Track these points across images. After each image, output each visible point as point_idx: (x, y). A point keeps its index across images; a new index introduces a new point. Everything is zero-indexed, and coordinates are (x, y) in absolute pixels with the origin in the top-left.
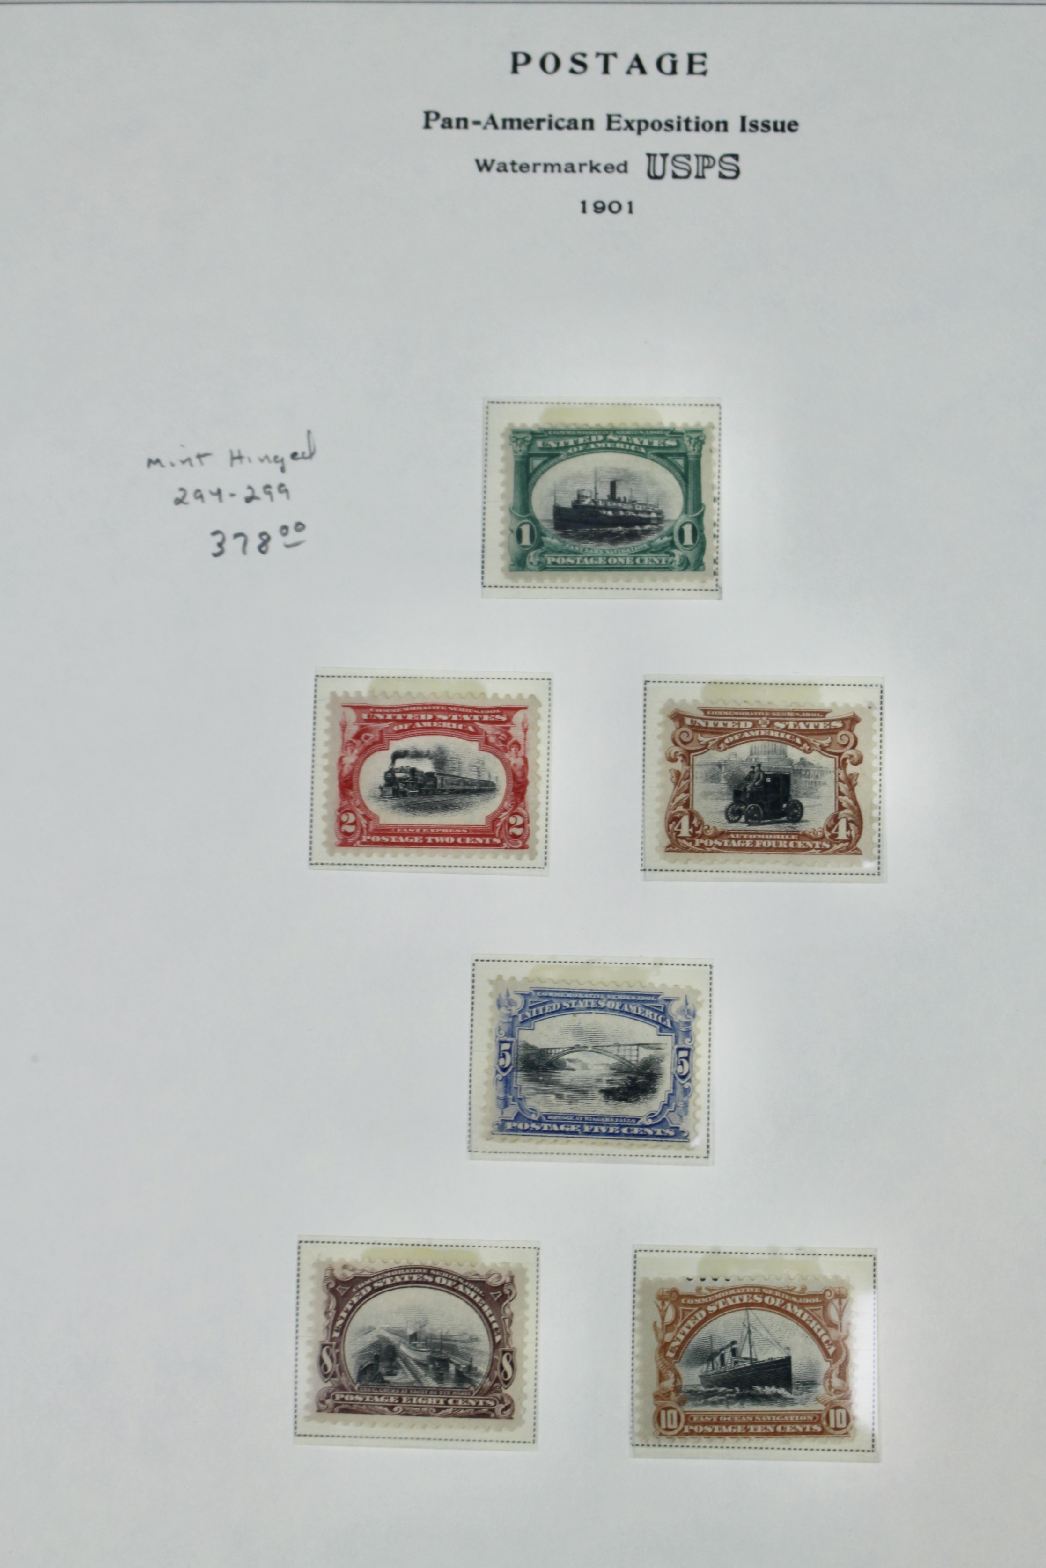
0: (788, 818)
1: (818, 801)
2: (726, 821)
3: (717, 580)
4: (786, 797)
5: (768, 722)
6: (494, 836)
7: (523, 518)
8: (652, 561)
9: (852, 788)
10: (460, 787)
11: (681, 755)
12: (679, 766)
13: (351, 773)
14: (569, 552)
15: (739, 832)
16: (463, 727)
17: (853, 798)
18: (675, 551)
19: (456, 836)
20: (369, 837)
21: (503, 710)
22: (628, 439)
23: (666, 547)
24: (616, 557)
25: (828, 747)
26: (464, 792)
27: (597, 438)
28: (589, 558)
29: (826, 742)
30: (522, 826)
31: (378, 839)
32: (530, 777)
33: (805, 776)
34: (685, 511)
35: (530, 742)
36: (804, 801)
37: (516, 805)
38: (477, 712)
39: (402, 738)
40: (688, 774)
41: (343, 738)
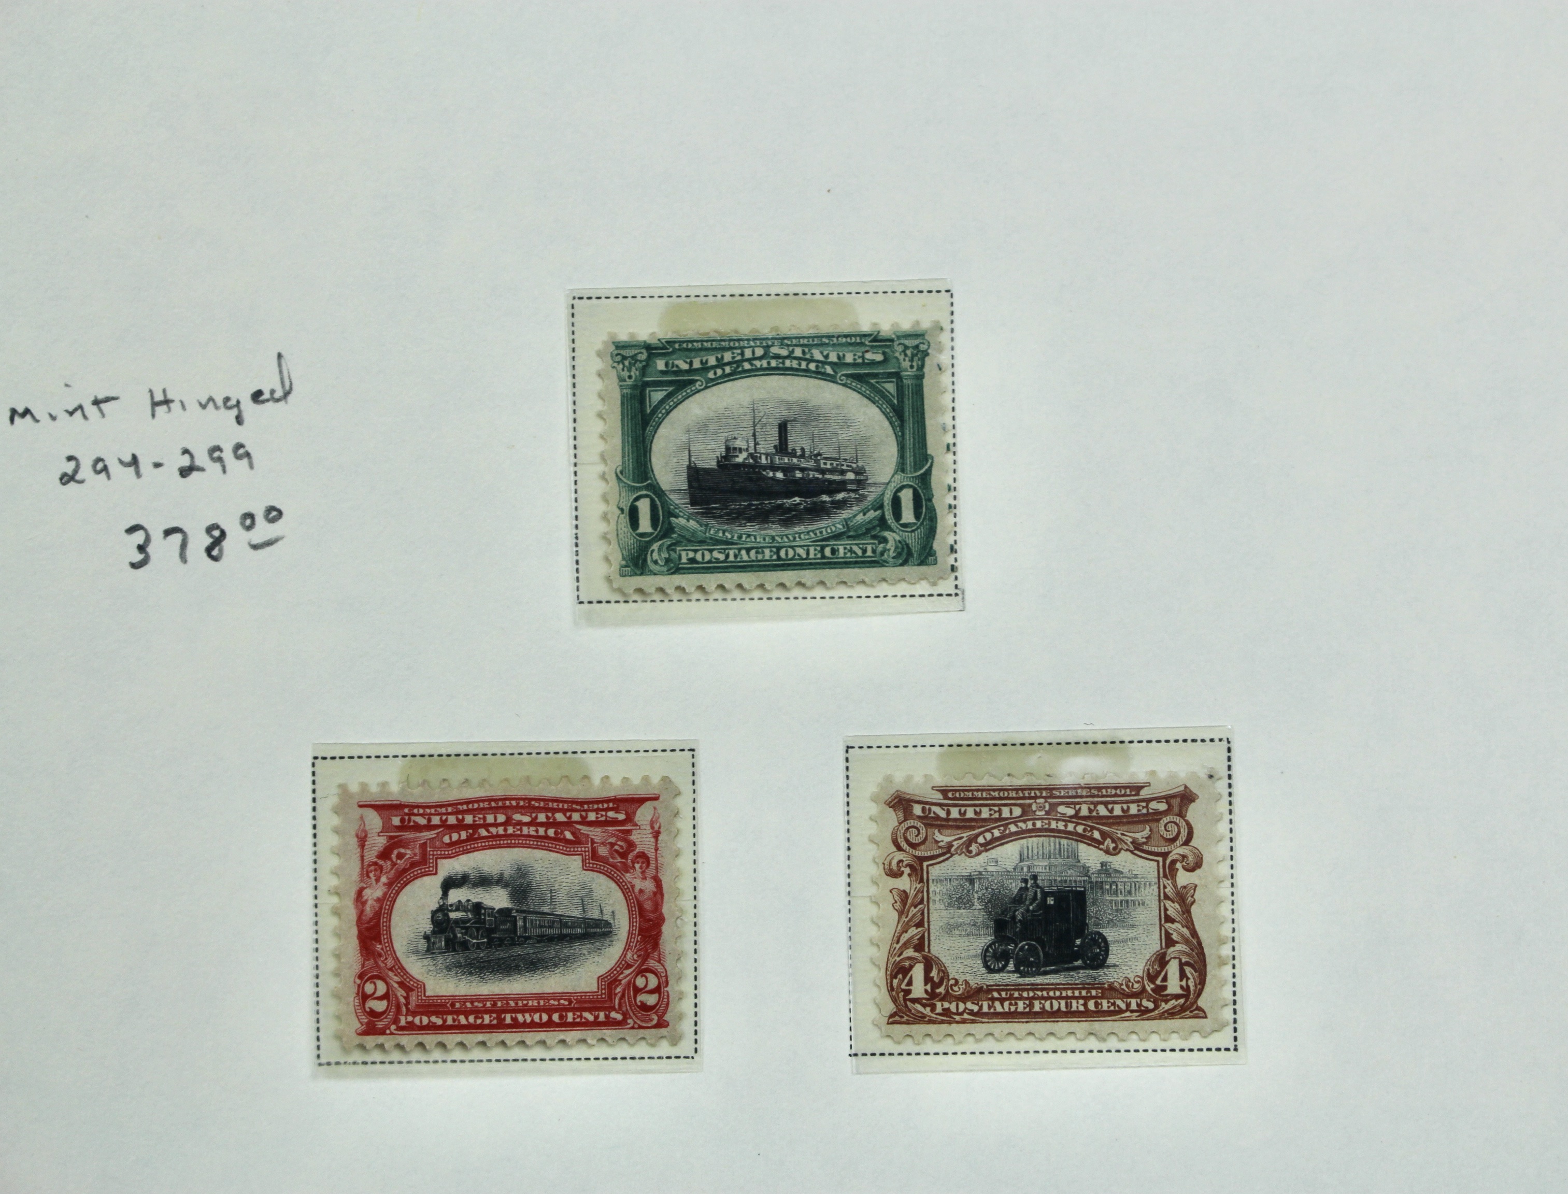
0: (1084, 962)
1: (1132, 933)
2: (983, 970)
3: (956, 578)
4: (1081, 928)
5: (1047, 808)
6: (613, 1009)
7: (640, 489)
8: (851, 551)
9: (1186, 911)
10: (554, 932)
11: (907, 866)
12: (905, 883)
13: (378, 914)
14: (718, 542)
15: (1006, 988)
16: (556, 833)
17: (1190, 924)
18: (886, 534)
19: (550, 1011)
20: (410, 1019)
21: (619, 802)
22: (804, 352)
23: (874, 528)
24: (792, 547)
25: (1144, 843)
26: (561, 938)
27: (753, 353)
28: (748, 550)
29: (1141, 836)
30: (657, 990)
31: (425, 1020)
32: (665, 910)
33: (1109, 891)
34: (901, 468)
35: (665, 856)
36: (1110, 934)
37: (645, 958)
38: (578, 807)
39: (457, 855)
40: (920, 895)
41: (362, 858)
